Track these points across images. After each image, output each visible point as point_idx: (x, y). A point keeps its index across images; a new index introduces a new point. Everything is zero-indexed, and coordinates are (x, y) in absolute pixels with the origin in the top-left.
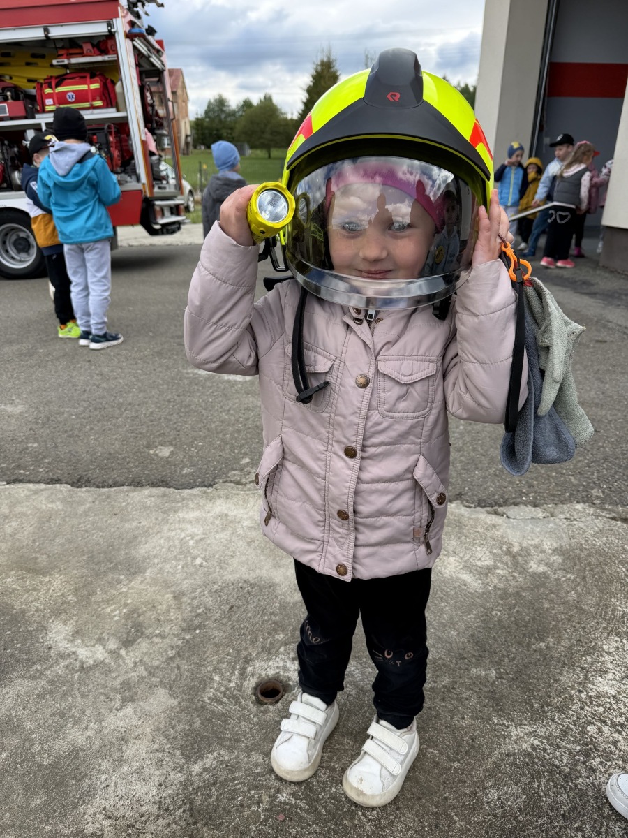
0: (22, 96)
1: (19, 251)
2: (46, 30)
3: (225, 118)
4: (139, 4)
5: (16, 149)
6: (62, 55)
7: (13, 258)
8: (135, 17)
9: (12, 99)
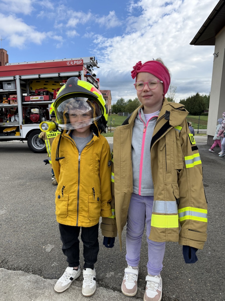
0: (49, 94)
1: (41, 143)
2: (59, 74)
3: (123, 105)
4: (91, 67)
5: (45, 110)
6: (63, 82)
7: (38, 146)
8: (89, 71)
9: (46, 95)
